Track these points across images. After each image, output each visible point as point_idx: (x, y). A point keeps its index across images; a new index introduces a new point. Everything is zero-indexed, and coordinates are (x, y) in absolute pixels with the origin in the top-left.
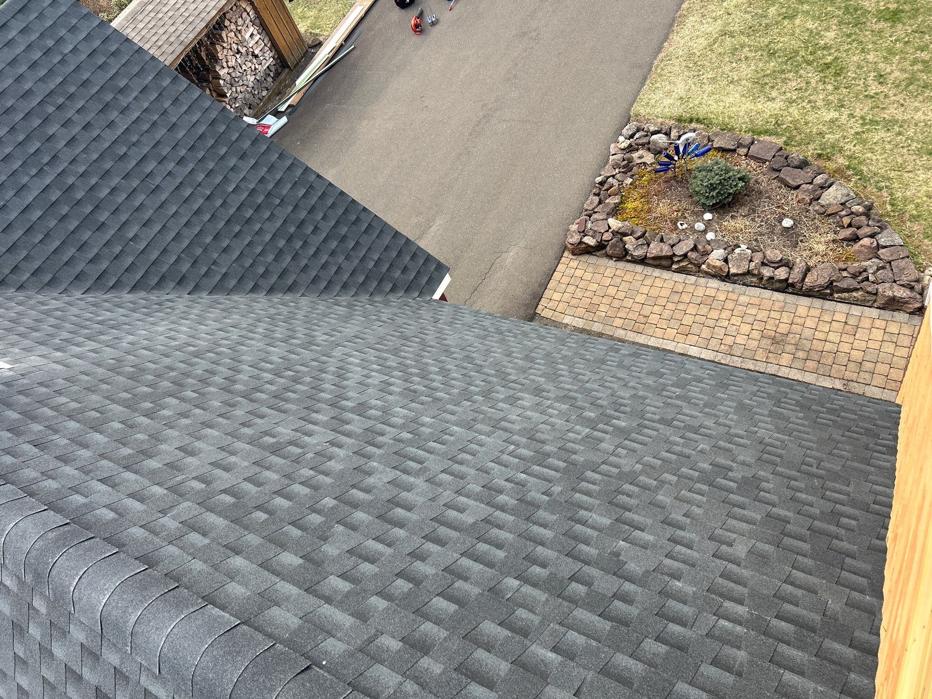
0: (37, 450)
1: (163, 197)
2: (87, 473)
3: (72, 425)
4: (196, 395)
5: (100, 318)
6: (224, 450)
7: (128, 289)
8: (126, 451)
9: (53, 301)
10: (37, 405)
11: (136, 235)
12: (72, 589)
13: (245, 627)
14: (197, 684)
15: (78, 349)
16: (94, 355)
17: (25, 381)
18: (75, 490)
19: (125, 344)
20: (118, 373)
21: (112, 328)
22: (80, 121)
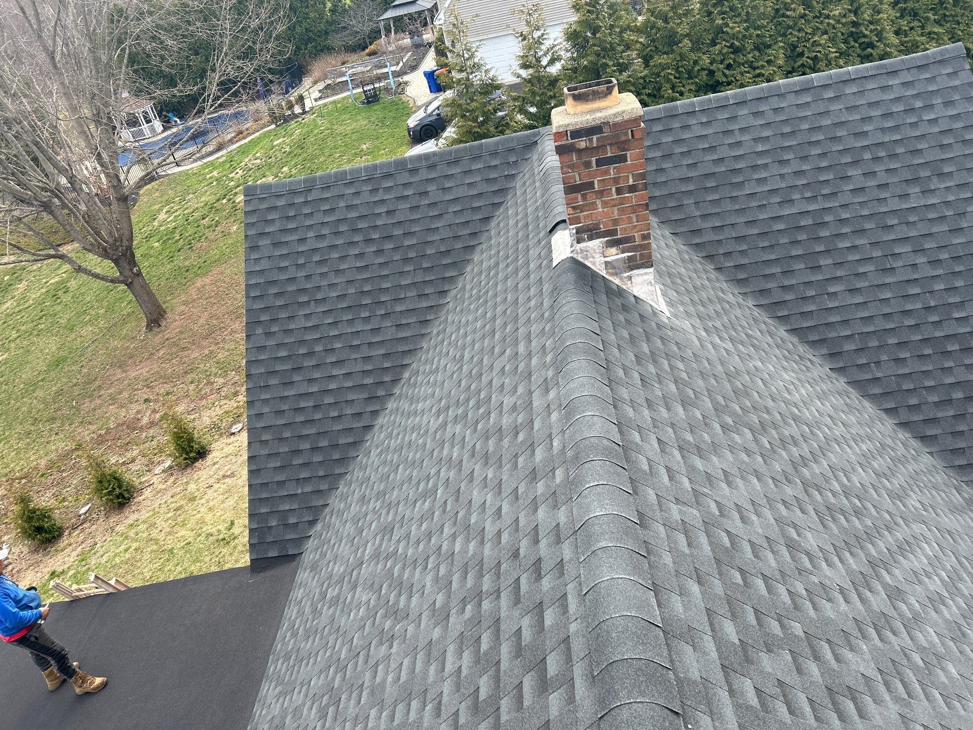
0: (640, 383)
2: (655, 427)
3: (673, 387)
4: (768, 446)
5: (751, 332)
6: (753, 505)
7: (789, 328)
8: (689, 437)
9: (731, 295)
10: (664, 355)
11: (835, 293)
12: (587, 486)
15: (718, 341)
16: (725, 354)
17: (670, 334)
18: (640, 429)
19: (751, 365)
20: (729, 381)
21: (753, 346)
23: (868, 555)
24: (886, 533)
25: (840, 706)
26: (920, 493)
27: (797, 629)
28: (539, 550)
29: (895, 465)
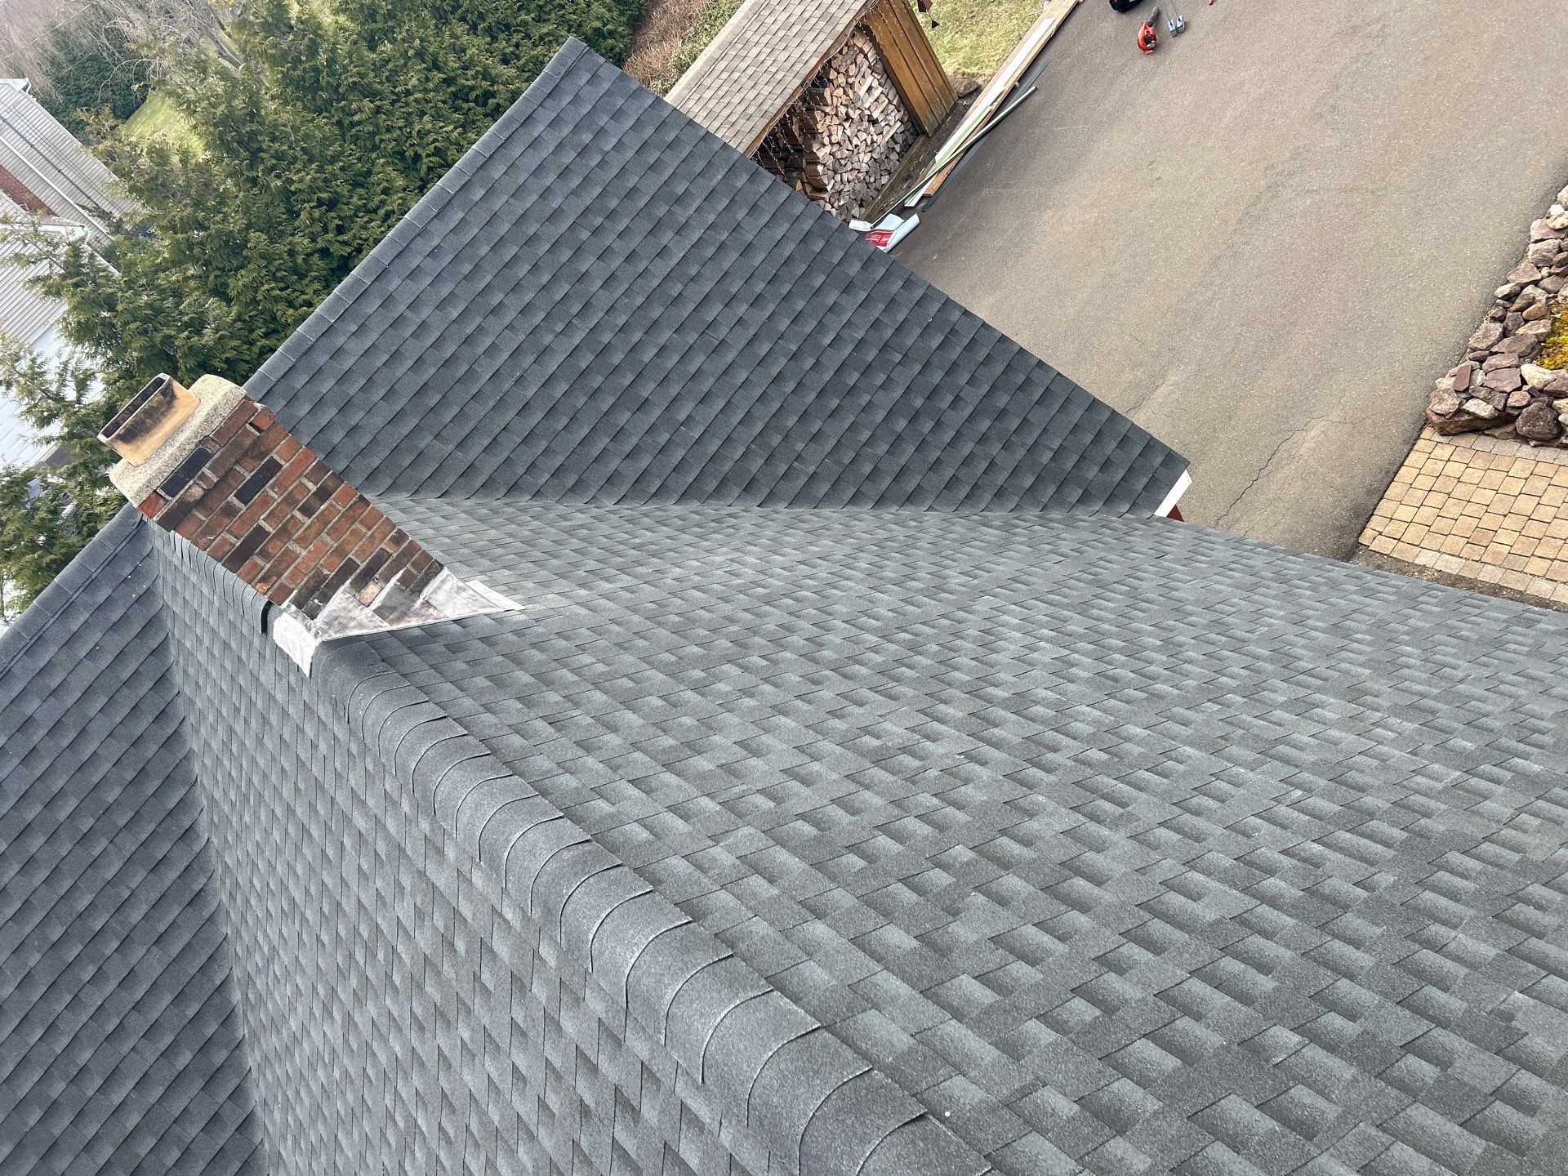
0: (552, 730)
1: (730, 357)
2: (615, 769)
3: (598, 696)
4: (765, 663)
5: (637, 541)
6: (803, 752)
7: (676, 497)
8: (668, 741)
9: (578, 513)
10: (554, 665)
11: (689, 417)
12: (591, 937)
13: (827, 1035)
14: (755, 1109)
15: (608, 586)
16: (629, 595)
17: (540, 630)
18: (598, 792)
19: (669, 581)
20: (660, 624)
21: (653, 556)
22: (623, 248)
23: (961, 686)
24: (958, 642)
25: (1074, 896)
26: (955, 564)
27: (962, 853)
28: (605, 1078)
29: (908, 555)
